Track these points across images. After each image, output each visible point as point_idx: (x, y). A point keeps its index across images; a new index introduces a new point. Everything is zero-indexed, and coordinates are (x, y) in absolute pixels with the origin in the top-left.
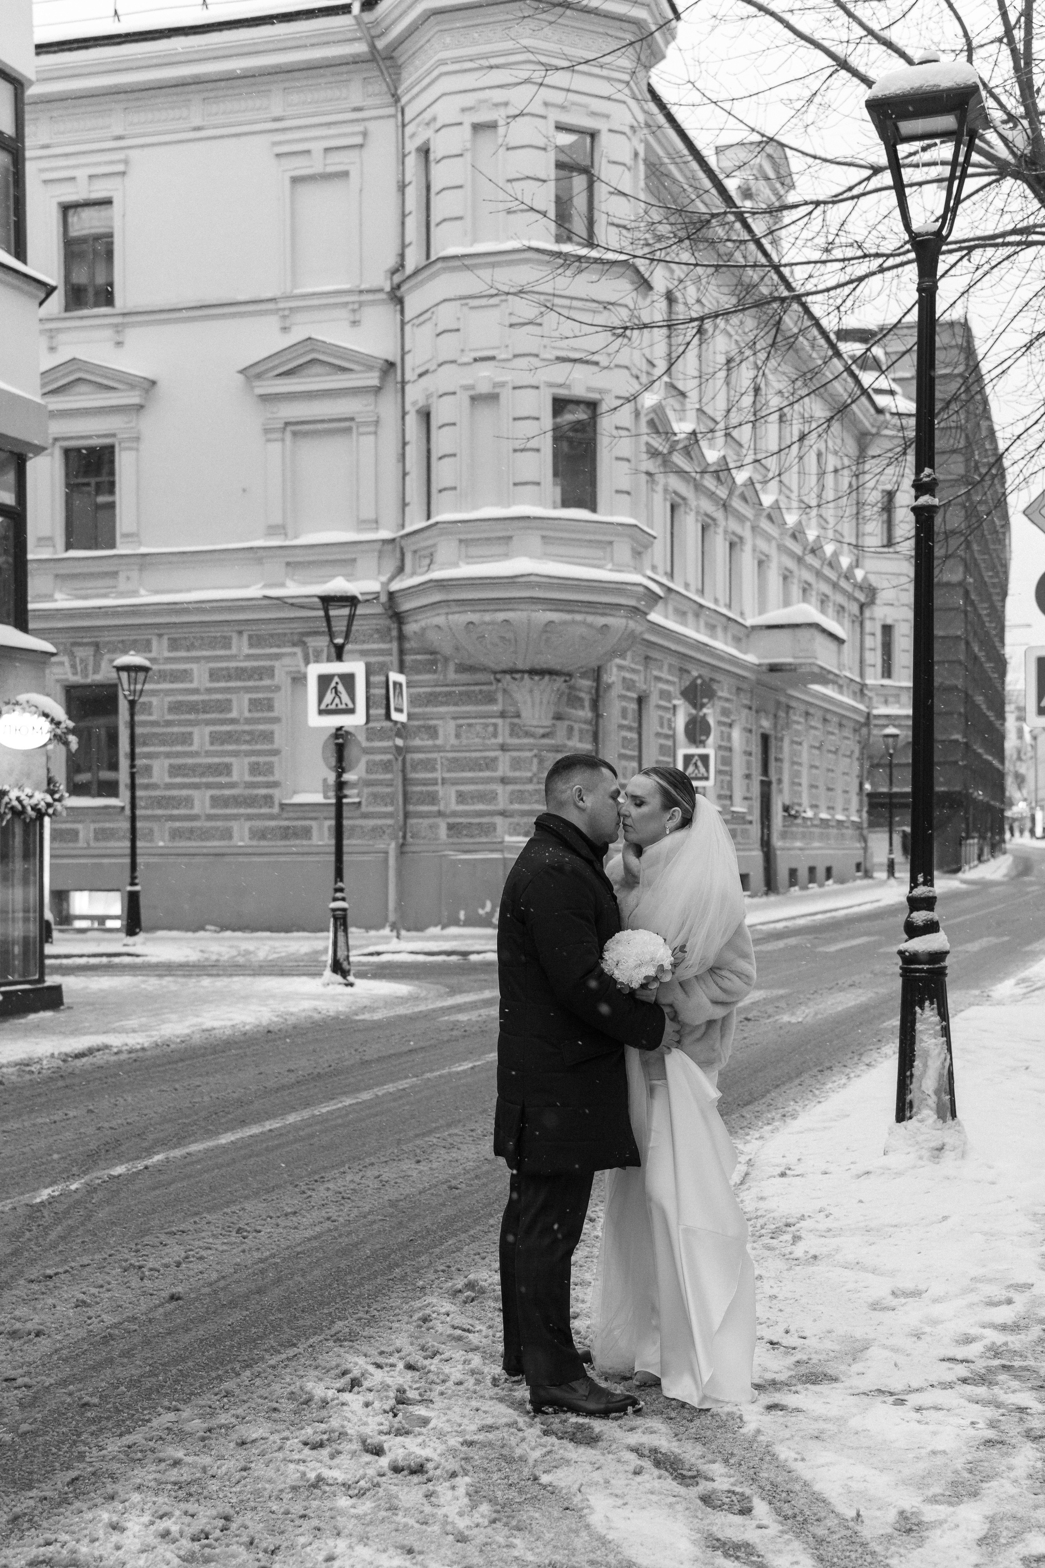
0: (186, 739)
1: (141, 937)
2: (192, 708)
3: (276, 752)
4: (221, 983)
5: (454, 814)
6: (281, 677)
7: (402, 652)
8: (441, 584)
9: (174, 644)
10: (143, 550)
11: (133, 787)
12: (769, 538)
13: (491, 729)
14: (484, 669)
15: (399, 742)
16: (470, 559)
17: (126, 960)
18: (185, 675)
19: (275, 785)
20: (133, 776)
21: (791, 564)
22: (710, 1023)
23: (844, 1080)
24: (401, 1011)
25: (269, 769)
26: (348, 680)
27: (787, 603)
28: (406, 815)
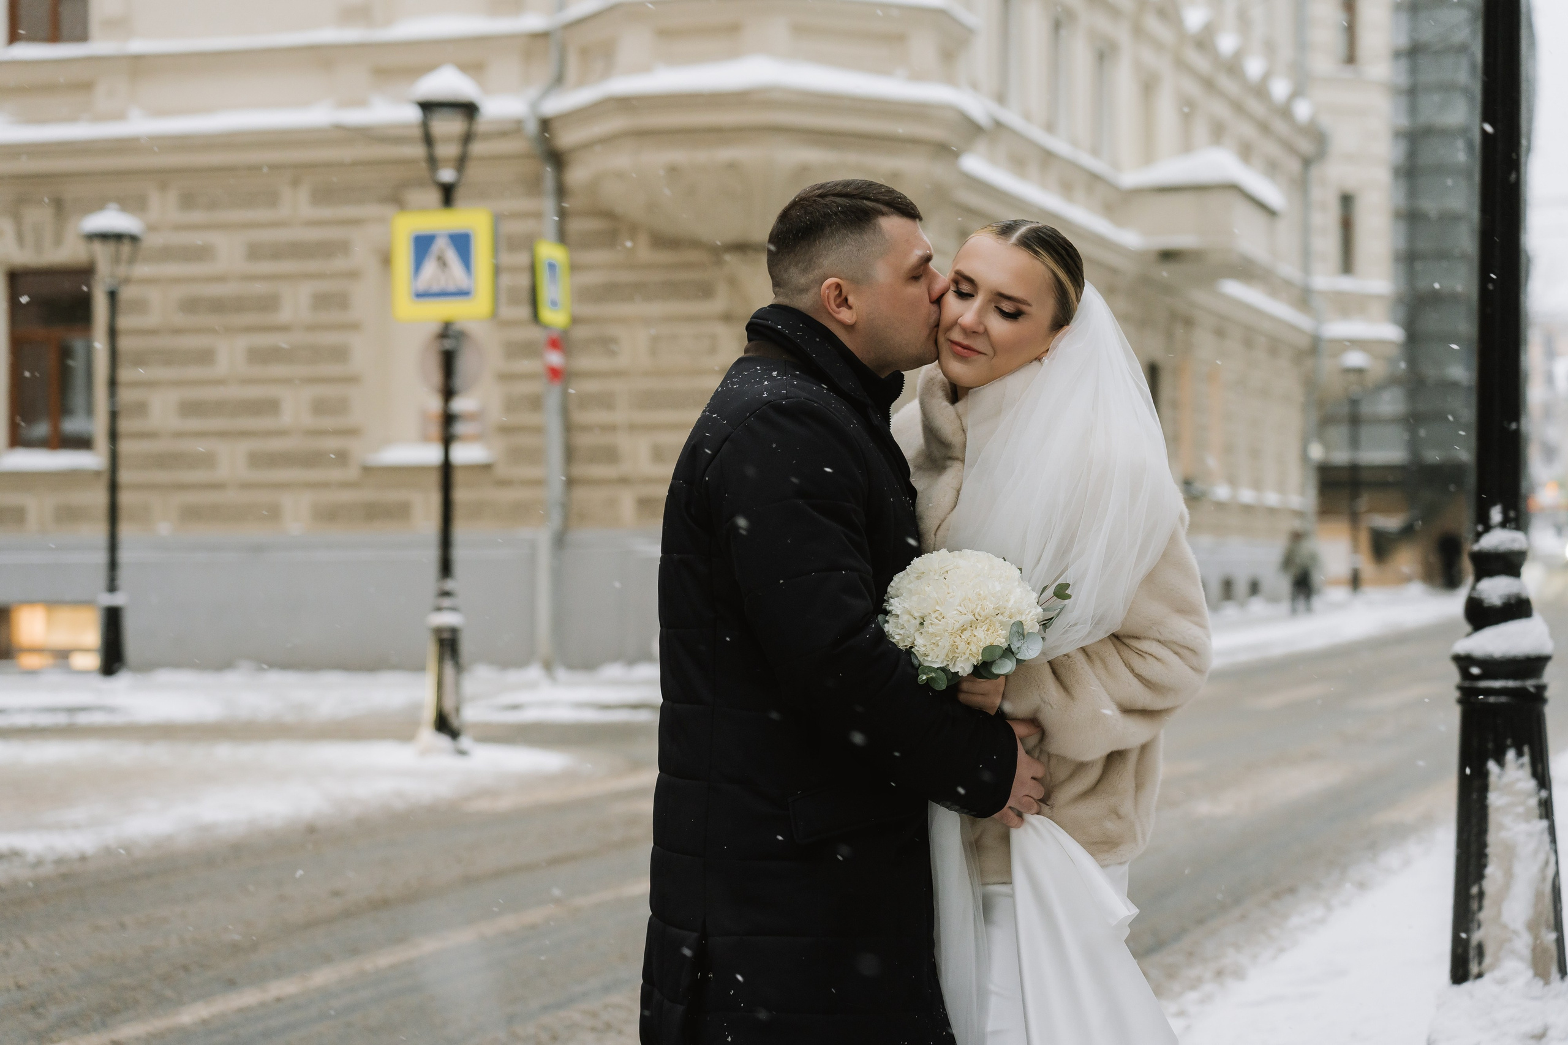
0: (205, 357)
1: (122, 681)
2: (218, 306)
3: (352, 380)
4: (247, 753)
5: (649, 481)
6: (361, 255)
7: (562, 214)
8: (625, 103)
9: (188, 201)
10: (137, 46)
11: (113, 436)
12: (1158, 46)
14: (695, 244)
15: (555, 358)
16: (674, 61)
17: (98, 718)
18: (201, 254)
19: (351, 432)
20: (114, 416)
21: (1192, 88)
22: (1114, 758)
23: (1319, 912)
24: (548, 795)
25: (340, 407)
26: (462, 243)
27: (1187, 147)
28: (571, 482)
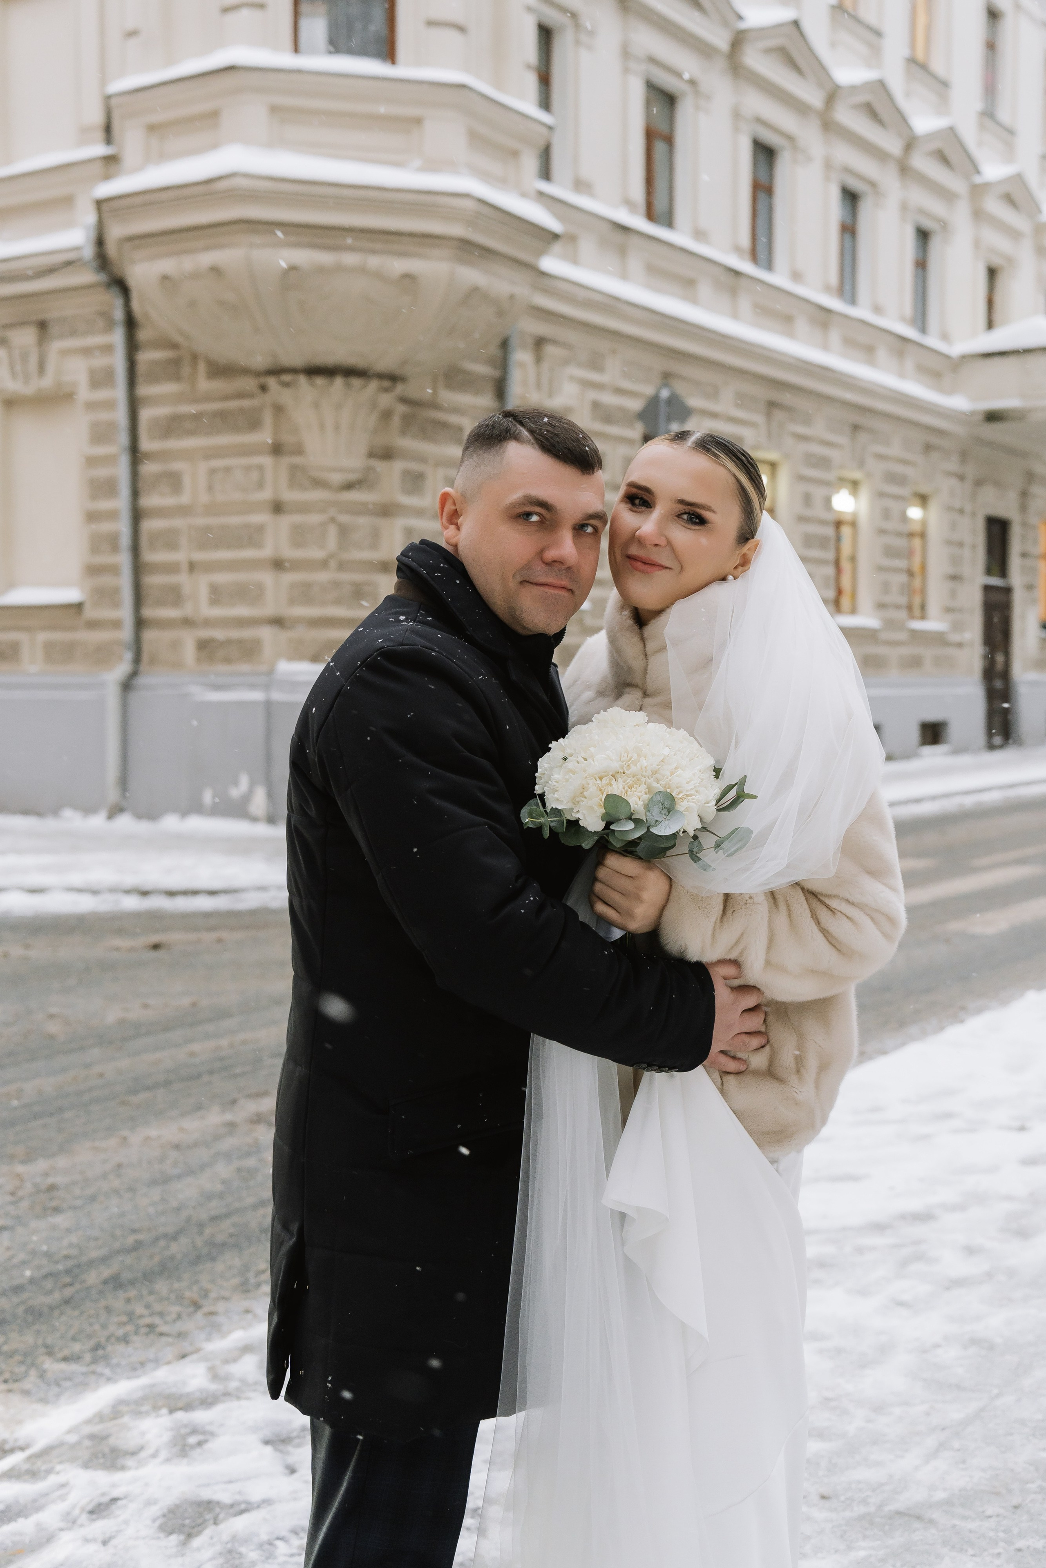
5: (208, 623)
13: (255, 475)
14: (245, 371)
16: (164, 159)
28: (140, 623)
